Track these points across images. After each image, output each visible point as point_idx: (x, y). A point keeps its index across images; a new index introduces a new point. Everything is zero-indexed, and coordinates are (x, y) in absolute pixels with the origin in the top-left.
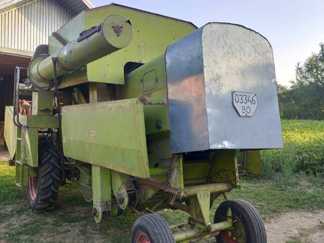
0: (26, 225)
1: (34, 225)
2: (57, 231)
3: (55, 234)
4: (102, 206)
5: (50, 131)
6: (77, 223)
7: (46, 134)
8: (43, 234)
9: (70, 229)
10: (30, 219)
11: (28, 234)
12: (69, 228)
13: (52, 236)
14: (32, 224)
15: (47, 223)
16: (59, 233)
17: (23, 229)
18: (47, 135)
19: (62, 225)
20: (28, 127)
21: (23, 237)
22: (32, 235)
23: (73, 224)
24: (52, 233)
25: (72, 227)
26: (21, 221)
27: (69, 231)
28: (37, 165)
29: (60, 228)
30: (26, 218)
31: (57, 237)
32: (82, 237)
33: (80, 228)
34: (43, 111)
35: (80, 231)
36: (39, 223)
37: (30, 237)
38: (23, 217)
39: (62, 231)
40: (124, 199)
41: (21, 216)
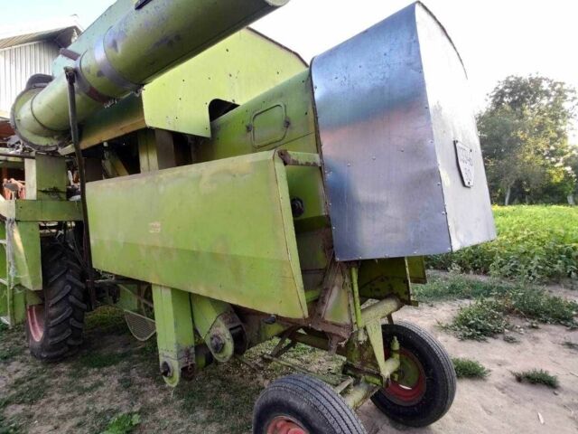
0: (19, 382)
1: (34, 381)
2: (78, 388)
3: (76, 393)
4: (179, 359)
5: (61, 225)
6: (113, 367)
7: (54, 231)
8: (53, 397)
9: (102, 380)
10: (27, 369)
11: (22, 402)
12: (99, 377)
13: (70, 400)
14: (31, 379)
15: (59, 374)
16: (83, 391)
17: (14, 392)
18: (57, 233)
19: (86, 375)
20: (17, 221)
21: (13, 410)
22: (31, 403)
23: (105, 370)
24: (69, 392)
25: (104, 375)
26: (10, 375)
27: (101, 384)
28: (40, 287)
29: (83, 381)
30: (19, 368)
31: (80, 399)
32: (125, 394)
33: (120, 377)
34: (47, 192)
35: (120, 381)
36: (44, 376)
37: (27, 407)
38: (14, 365)
39: (89, 385)
40: (223, 345)
41: (9, 364)
